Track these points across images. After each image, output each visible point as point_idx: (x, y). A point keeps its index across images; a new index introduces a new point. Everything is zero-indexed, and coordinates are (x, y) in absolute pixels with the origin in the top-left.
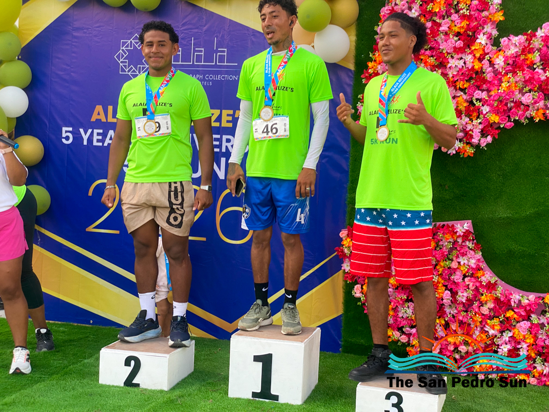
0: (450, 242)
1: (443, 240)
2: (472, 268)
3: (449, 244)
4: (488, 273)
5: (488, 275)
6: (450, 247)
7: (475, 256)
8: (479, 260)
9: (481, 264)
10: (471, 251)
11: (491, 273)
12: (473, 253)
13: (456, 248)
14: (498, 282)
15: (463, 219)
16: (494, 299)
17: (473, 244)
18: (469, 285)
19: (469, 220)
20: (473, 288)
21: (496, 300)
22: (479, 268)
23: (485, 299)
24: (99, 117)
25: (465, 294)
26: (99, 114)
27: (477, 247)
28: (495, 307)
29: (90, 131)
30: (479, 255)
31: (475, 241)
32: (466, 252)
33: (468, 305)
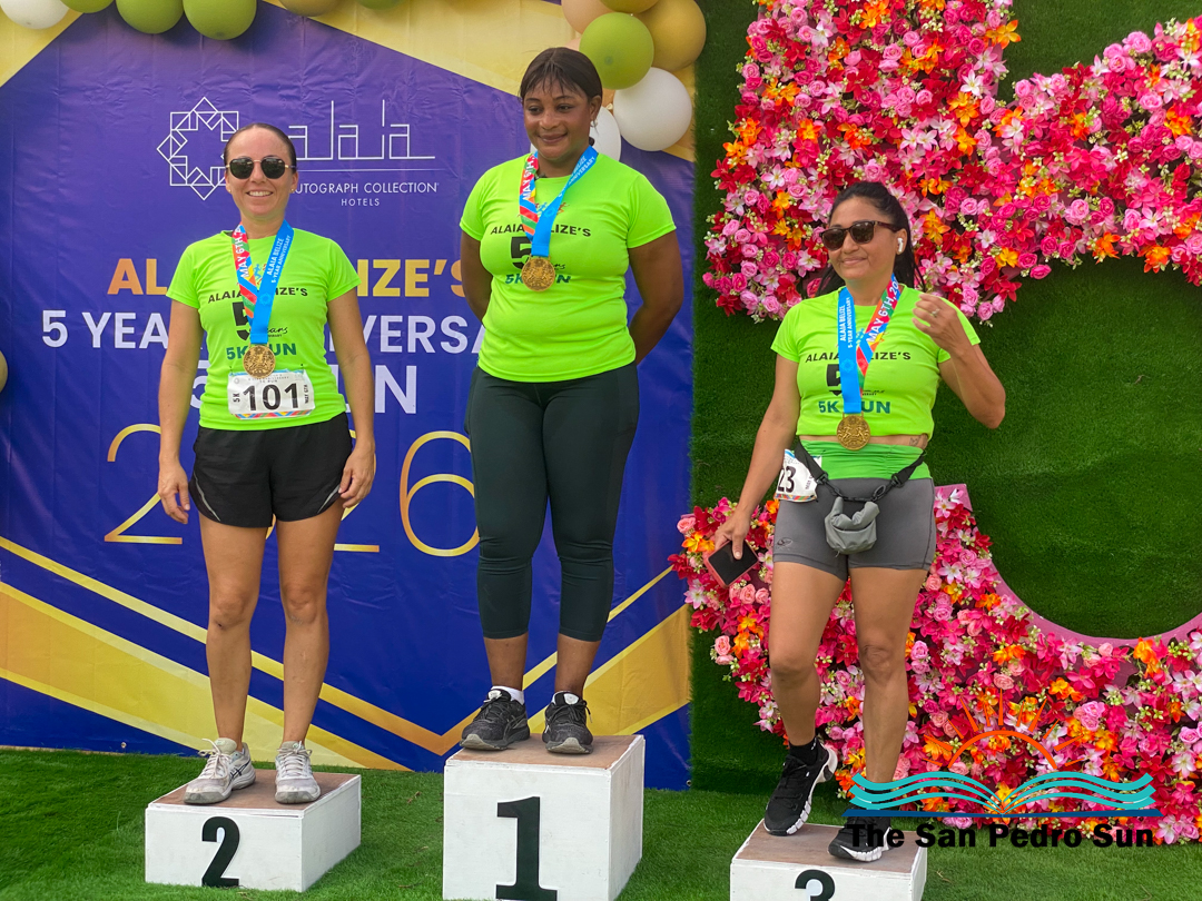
2: (972, 589)
4: (1009, 599)
5: (1008, 603)
7: (979, 561)
8: (986, 571)
9: (991, 579)
10: (969, 551)
11: (1013, 598)
12: (974, 555)
14: (1032, 617)
15: (949, 483)
16: (1024, 656)
17: (972, 535)
18: (966, 626)
19: (961, 482)
20: (977, 633)
21: (1029, 658)
22: (987, 589)
23: (1005, 657)
24: (125, 285)
25: (959, 647)
26: (125, 278)
27: (981, 543)
28: (1025, 673)
29: (106, 316)
30: (987, 558)
31: (976, 529)
32: (958, 553)
33: (966, 672)
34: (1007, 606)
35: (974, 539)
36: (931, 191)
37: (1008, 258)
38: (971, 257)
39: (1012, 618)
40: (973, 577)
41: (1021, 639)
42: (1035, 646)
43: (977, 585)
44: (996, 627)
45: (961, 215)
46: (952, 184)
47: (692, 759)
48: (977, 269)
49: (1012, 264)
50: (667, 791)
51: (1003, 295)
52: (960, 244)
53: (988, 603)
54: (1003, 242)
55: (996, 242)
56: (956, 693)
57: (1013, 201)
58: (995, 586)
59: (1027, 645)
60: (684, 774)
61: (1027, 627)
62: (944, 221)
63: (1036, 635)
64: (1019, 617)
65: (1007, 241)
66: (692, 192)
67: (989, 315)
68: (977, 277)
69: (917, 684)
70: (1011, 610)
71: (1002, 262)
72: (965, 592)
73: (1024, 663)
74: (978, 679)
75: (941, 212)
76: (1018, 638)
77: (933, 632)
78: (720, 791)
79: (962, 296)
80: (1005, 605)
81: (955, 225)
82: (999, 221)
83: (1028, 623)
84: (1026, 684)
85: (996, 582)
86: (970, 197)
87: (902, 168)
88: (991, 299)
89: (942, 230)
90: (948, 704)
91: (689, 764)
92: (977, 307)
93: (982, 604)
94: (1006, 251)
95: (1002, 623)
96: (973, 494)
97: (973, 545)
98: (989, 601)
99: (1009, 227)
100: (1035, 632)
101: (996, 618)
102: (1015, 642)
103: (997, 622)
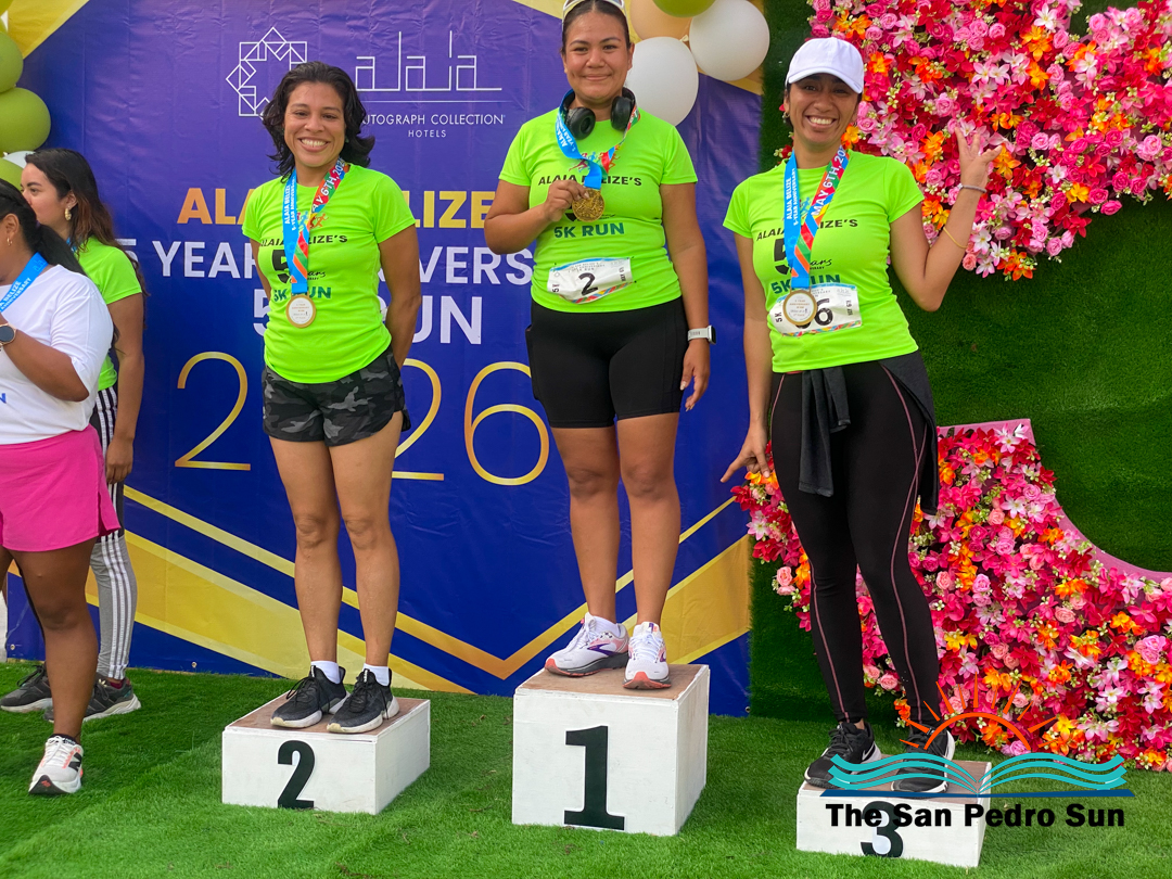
0: (987, 468)
1: (971, 464)
3: (983, 472)
6: (985, 478)
7: (1042, 496)
8: (1050, 505)
10: (1032, 486)
12: (1038, 491)
13: (999, 480)
14: (1094, 552)
15: (1013, 417)
16: (1087, 591)
17: (1035, 470)
18: (1028, 560)
19: (1024, 417)
20: (1039, 567)
21: (1091, 592)
22: (1050, 524)
23: (1067, 591)
24: (195, 215)
25: (1021, 581)
26: (195, 207)
27: (1046, 477)
28: (1087, 607)
29: (176, 245)
30: (1050, 493)
31: (1039, 465)
32: (1022, 488)
33: (1028, 604)
34: (1070, 541)
35: (1038, 474)
36: (1002, 125)
37: (1078, 193)
38: (1041, 192)
39: (1075, 552)
40: (1036, 511)
41: (1083, 574)
42: (1097, 580)
43: (1040, 519)
44: (1058, 561)
45: (1032, 151)
46: (1023, 118)
47: (751, 687)
48: (1047, 205)
49: (1082, 200)
50: (727, 717)
51: (1072, 231)
52: (1031, 179)
53: (1051, 538)
54: (1075, 177)
55: (1067, 178)
56: (1017, 626)
57: (1085, 136)
58: (1058, 520)
59: (1089, 579)
60: (744, 701)
61: (1090, 562)
62: (1015, 156)
63: (1098, 570)
64: (1081, 552)
65: (1079, 176)
66: (758, 126)
67: (1058, 250)
68: (1047, 212)
69: (978, 616)
70: (1073, 544)
71: (1073, 197)
72: (1027, 526)
73: (1085, 597)
74: (1039, 611)
75: (1012, 147)
76: (1080, 572)
77: (995, 565)
78: (779, 717)
79: (1031, 232)
80: (1069, 539)
81: (1025, 160)
82: (1071, 156)
83: (1090, 557)
84: (1088, 618)
85: (1060, 516)
86: (1042, 131)
87: (973, 102)
88: (1061, 234)
89: (1012, 165)
90: (1008, 636)
91: (748, 691)
92: (1046, 242)
93: (1044, 538)
94: (1077, 186)
95: (1064, 558)
96: (1036, 429)
97: (1037, 480)
98: (1052, 535)
99: (1080, 162)
100: (1097, 566)
101: (1058, 553)
102: (1078, 577)
103: (1060, 556)
